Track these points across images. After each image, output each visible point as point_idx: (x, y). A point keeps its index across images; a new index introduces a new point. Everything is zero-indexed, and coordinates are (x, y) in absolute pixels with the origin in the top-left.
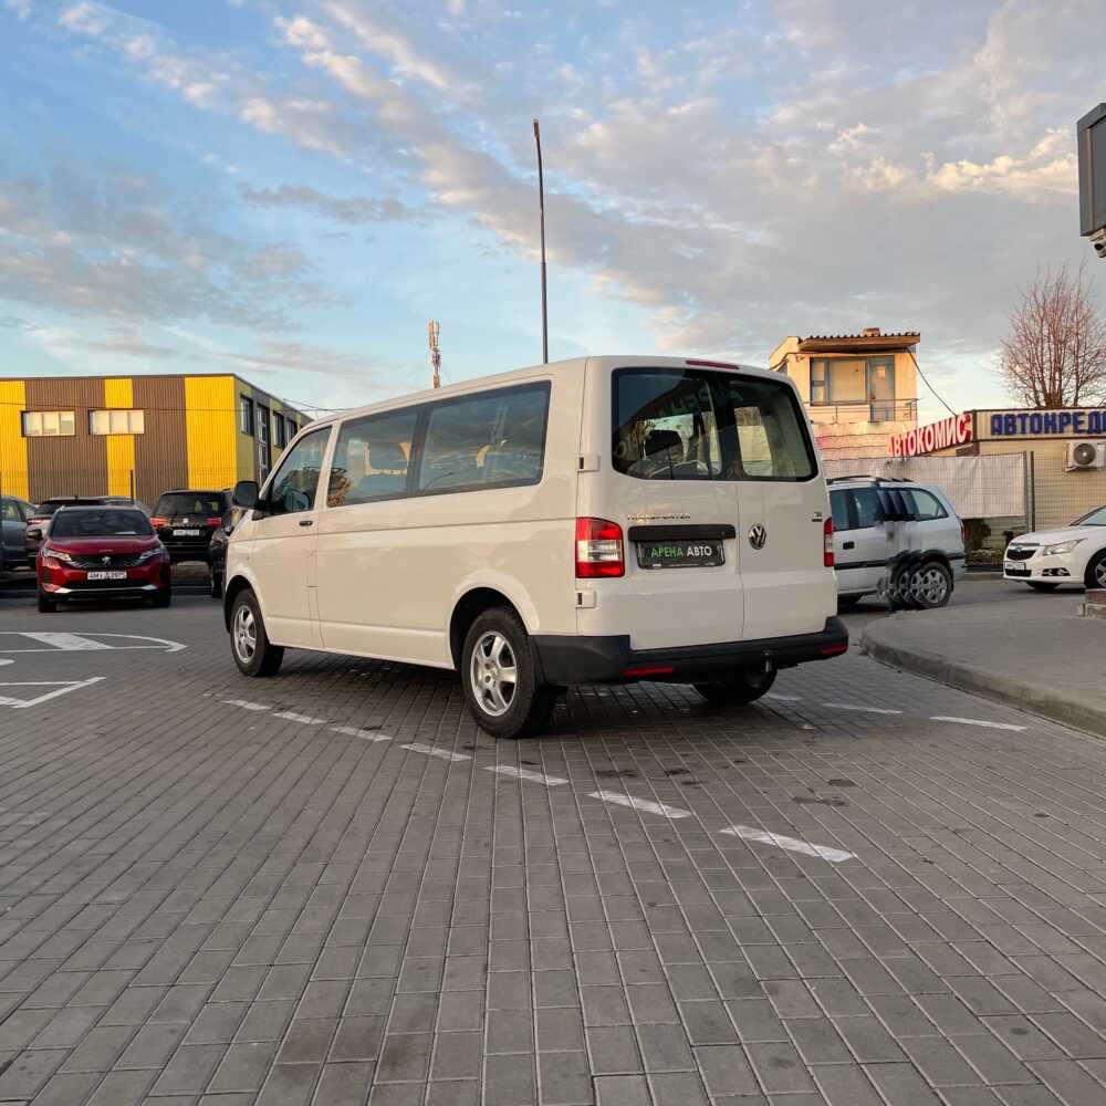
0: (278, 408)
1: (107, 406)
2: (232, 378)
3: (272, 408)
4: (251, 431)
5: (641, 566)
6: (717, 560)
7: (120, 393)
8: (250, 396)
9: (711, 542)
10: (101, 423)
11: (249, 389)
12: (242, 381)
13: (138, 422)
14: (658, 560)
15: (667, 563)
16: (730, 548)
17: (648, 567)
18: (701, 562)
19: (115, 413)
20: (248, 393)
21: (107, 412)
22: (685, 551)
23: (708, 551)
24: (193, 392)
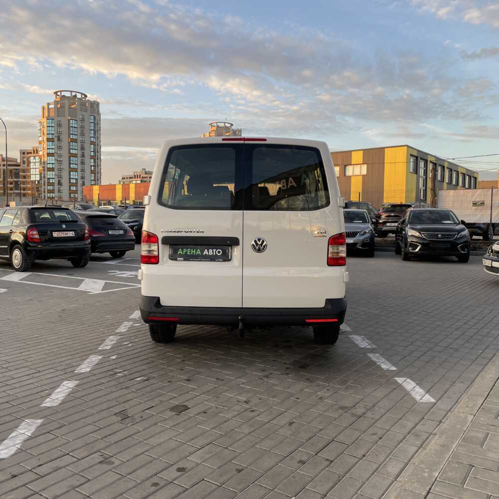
0: (433, 160)
1: (352, 163)
2: (406, 147)
3: (429, 159)
4: (416, 171)
5: (170, 259)
6: (226, 258)
7: (357, 157)
8: (416, 155)
9: (221, 247)
10: (350, 171)
11: (416, 152)
12: (412, 148)
13: (364, 170)
14: (181, 256)
15: (187, 258)
16: (236, 252)
17: (176, 260)
18: (213, 259)
19: (355, 166)
20: (415, 154)
21: (352, 166)
22: (202, 251)
23: (219, 252)
24: (388, 155)
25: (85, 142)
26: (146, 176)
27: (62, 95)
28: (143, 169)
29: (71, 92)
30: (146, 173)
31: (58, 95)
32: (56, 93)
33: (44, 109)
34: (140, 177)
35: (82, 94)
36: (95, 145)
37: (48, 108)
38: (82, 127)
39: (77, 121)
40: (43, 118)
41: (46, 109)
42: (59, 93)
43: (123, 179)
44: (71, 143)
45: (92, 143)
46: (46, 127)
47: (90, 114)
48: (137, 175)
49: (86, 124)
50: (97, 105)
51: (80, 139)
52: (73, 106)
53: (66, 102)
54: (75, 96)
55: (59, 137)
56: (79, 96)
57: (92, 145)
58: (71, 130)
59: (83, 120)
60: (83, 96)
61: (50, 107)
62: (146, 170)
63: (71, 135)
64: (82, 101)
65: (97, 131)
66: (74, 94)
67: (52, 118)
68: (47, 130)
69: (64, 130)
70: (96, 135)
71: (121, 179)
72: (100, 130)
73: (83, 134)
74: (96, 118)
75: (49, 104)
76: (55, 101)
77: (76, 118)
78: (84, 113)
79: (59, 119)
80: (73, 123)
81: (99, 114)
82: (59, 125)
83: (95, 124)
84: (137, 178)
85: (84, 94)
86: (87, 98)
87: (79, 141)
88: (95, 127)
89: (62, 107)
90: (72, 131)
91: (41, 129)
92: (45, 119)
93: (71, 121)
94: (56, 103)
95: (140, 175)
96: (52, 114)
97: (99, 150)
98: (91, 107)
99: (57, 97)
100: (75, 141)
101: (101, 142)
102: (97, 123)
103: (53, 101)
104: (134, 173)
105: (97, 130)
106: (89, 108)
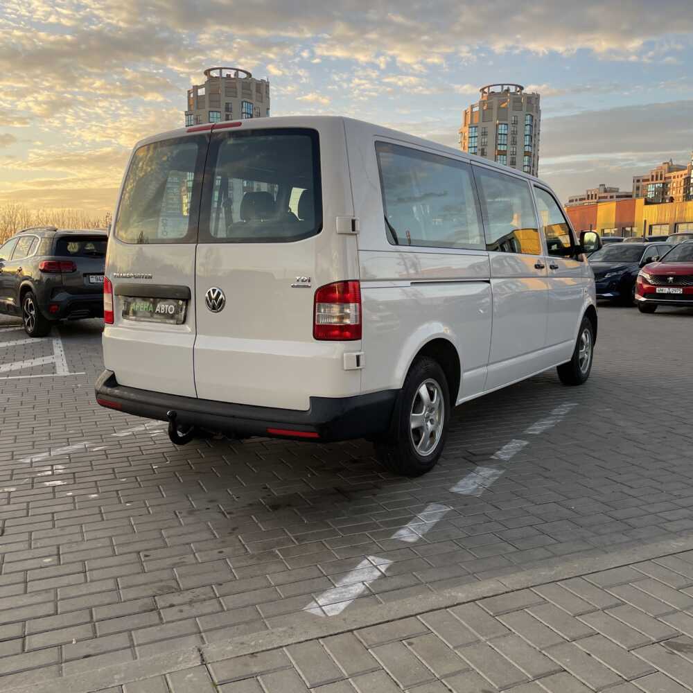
23: (171, 309)
25: (518, 153)
26: (605, 195)
27: (490, 91)
28: (600, 185)
29: (502, 85)
30: (606, 191)
31: (485, 93)
32: (482, 90)
33: (466, 113)
34: (596, 198)
35: (517, 86)
36: (530, 156)
37: (472, 112)
38: (514, 133)
39: (507, 124)
40: (465, 126)
41: (470, 114)
42: (486, 90)
43: (570, 201)
44: (499, 156)
45: (527, 154)
46: (467, 139)
47: (527, 113)
48: (592, 195)
49: (520, 127)
50: (536, 98)
51: (510, 149)
52: (503, 106)
53: (495, 100)
54: (508, 90)
55: (483, 150)
56: (513, 89)
57: (527, 157)
58: (499, 138)
59: (515, 123)
60: (518, 89)
61: (475, 110)
62: (606, 187)
63: (499, 146)
64: (515, 96)
65: (533, 136)
66: (505, 88)
67: (476, 125)
68: (469, 143)
69: (490, 139)
70: (533, 142)
71: (568, 202)
72: (539, 134)
73: (514, 143)
74: (534, 118)
75: (472, 107)
76: (480, 102)
77: (507, 120)
78: (516, 113)
79: (485, 125)
80: (502, 129)
81: (538, 111)
82: (484, 134)
83: (531, 126)
84: (592, 199)
85: (519, 86)
86: (523, 91)
87: (508, 153)
88: (531, 131)
89: (490, 108)
90: (502, 139)
91: (461, 142)
92: (467, 128)
93: (500, 126)
94: (482, 103)
95: (596, 195)
96: (476, 121)
97: (535, 163)
98: (528, 103)
99: (484, 95)
100: (503, 153)
101: (539, 152)
102: (534, 124)
103: (478, 102)
104: (587, 191)
105: (535, 135)
106: (525, 105)
